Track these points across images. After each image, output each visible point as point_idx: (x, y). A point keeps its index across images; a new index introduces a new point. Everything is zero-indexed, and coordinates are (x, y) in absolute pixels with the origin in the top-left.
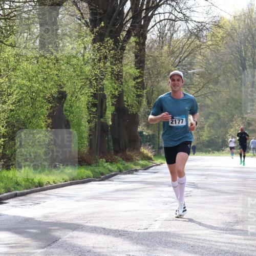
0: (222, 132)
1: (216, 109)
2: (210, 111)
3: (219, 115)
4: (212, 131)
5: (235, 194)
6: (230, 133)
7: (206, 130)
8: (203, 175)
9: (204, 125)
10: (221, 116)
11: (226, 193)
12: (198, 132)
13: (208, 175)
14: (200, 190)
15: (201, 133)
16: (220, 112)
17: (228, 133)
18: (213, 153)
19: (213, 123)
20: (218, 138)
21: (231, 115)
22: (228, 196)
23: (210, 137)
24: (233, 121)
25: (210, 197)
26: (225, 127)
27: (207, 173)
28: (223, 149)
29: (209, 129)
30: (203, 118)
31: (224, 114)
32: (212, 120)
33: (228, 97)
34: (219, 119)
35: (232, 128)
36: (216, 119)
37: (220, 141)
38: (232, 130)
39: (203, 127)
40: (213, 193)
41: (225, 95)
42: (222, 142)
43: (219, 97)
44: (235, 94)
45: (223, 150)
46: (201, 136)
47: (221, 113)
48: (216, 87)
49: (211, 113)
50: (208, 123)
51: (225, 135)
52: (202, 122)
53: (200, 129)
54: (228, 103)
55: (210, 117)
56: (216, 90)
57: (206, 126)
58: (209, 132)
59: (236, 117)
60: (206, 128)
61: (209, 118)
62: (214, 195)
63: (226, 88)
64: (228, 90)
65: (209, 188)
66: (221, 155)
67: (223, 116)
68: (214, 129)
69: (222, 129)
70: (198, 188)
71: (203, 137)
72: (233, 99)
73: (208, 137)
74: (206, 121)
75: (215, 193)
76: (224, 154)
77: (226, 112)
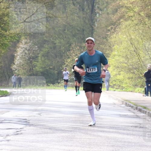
0: (58, 62)
1: (52, 36)
2: (45, 38)
3: (55, 44)
4: (47, 61)
5: (71, 131)
6: (67, 63)
7: (40, 60)
8: (36, 110)
9: (38, 54)
10: (57, 44)
11: (61, 130)
12: (31, 62)
13: (42, 110)
14: (32, 127)
15: (34, 63)
16: (55, 39)
17: (65, 64)
18: (48, 85)
19: (48, 53)
20: (54, 69)
21: (68, 43)
22: (64, 134)
23: (45, 67)
24: (70, 50)
25: (43, 135)
26: (61, 56)
27: (40, 108)
28: (59, 81)
29: (43, 59)
30: (36, 47)
31: (60, 43)
32: (46, 48)
33: (64, 23)
34: (55, 48)
35: (69, 58)
36: (51, 48)
37: (56, 72)
38: (69, 60)
39: (37, 57)
40: (46, 130)
41: (61, 21)
42: (58, 73)
43: (55, 23)
44: (73, 20)
45: (59, 83)
46: (35, 67)
47: (57, 41)
48: (51, 12)
49: (45, 41)
50: (42, 52)
51: (61, 66)
52: (36, 51)
53: (33, 58)
54: (65, 30)
55: (45, 45)
56: (51, 16)
57: (39, 55)
58: (44, 62)
59: (73, 46)
60: (39, 58)
61: (43, 47)
62: (47, 133)
63: (63, 13)
64: (65, 15)
65: (43, 125)
66: (57, 88)
67: (59, 44)
68: (49, 59)
69: (58, 59)
70: (30, 125)
71: (36, 68)
72: (70, 26)
73: (42, 68)
74: (41, 50)
75: (49, 131)
76: (60, 87)
77: (62, 40)
